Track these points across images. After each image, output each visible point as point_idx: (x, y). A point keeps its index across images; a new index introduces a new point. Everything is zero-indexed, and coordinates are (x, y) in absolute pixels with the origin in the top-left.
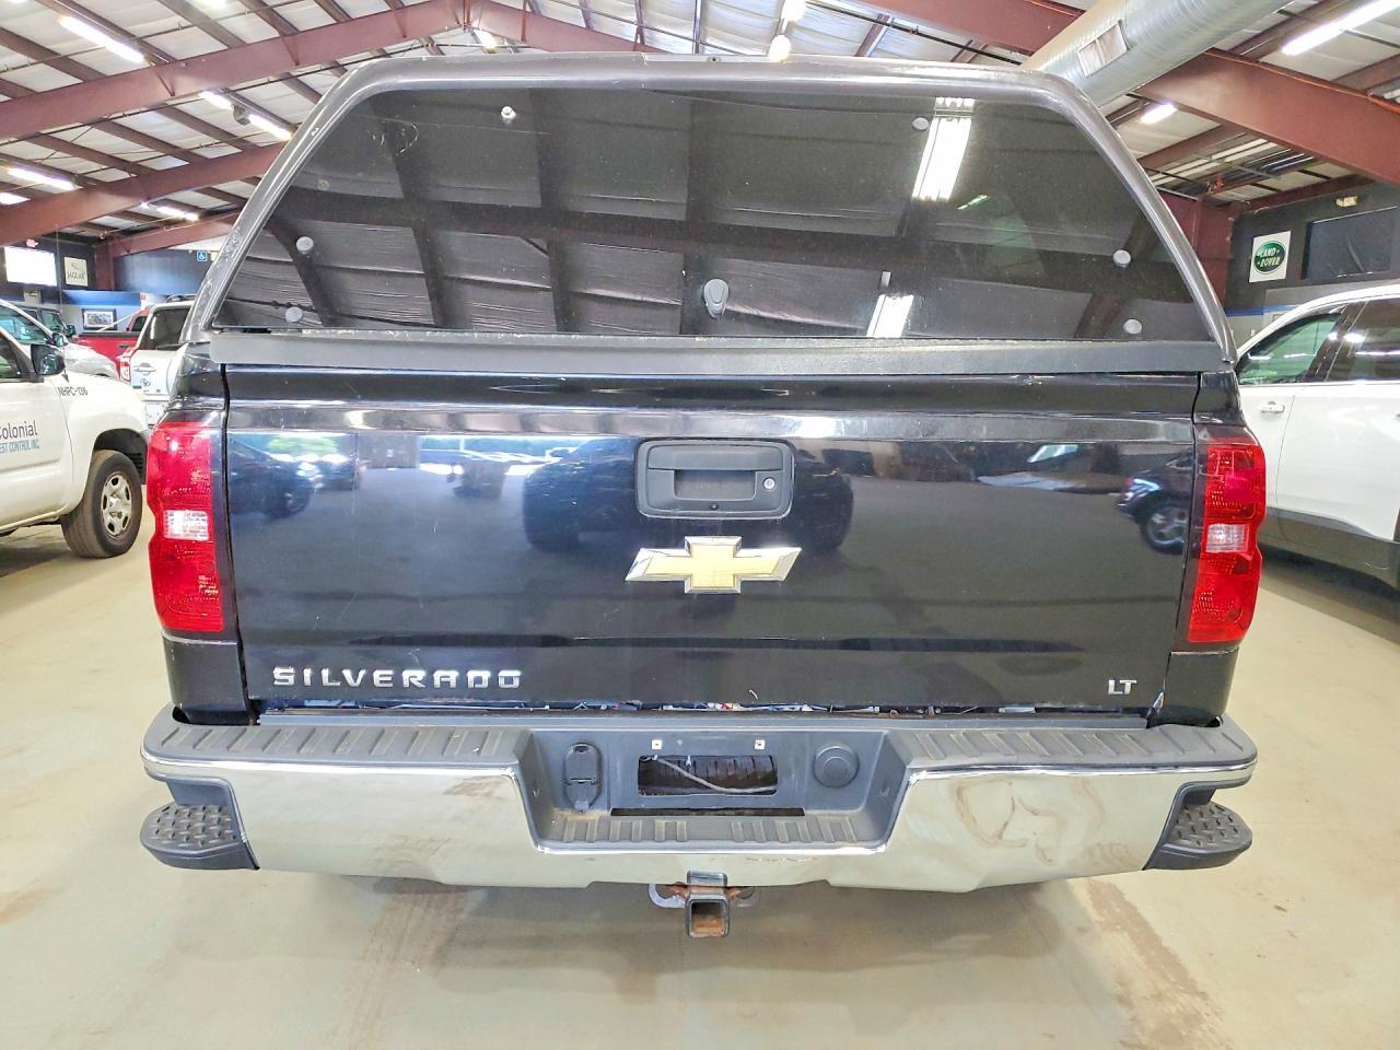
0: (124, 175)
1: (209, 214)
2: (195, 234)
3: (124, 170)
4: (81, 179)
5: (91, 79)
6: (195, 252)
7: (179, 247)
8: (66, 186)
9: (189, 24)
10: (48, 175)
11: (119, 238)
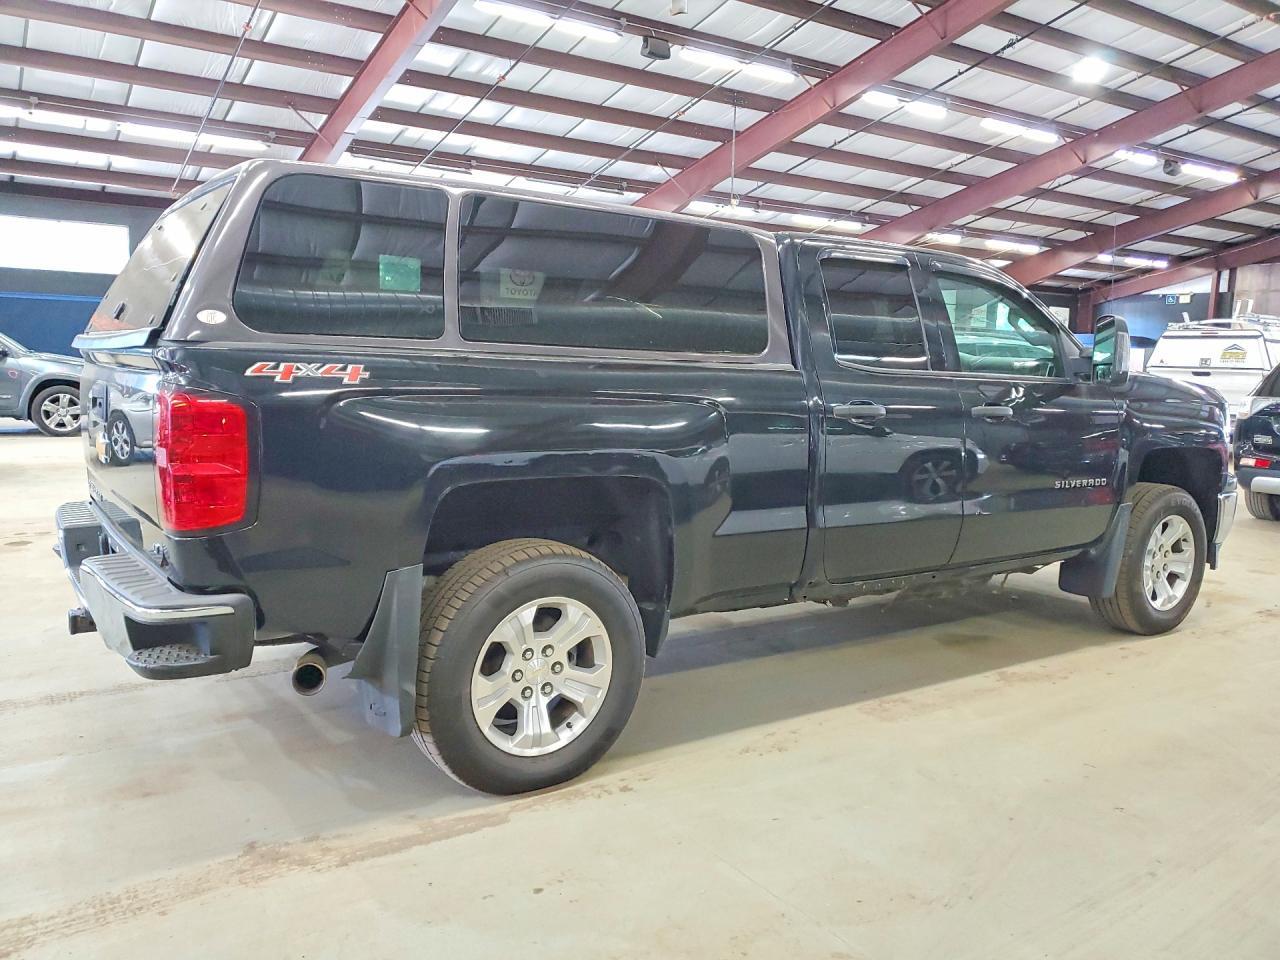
0: (1081, 235)
1: (1180, 260)
2: (1167, 279)
3: (1081, 230)
4: (1046, 241)
5: (1024, 161)
6: (1164, 296)
7: (1153, 293)
8: (1032, 249)
9: (1088, 99)
10: (1016, 241)
11: (1098, 288)
